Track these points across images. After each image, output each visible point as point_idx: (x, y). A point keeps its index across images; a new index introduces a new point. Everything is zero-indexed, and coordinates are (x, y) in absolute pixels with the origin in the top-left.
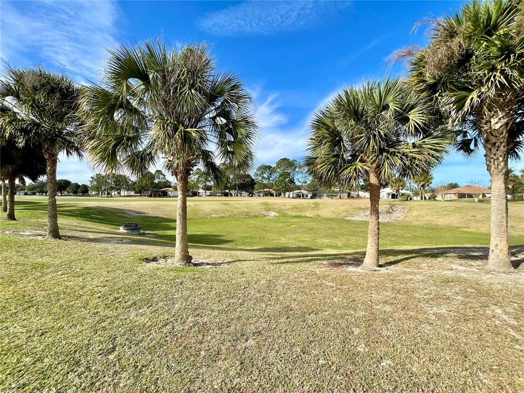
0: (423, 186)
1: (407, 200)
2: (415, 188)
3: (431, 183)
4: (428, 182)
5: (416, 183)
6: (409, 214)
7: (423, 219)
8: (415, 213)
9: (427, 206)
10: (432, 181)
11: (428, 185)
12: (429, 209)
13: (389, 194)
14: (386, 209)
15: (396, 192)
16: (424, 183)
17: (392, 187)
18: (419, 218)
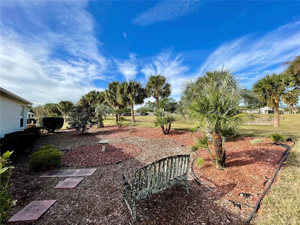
0: (292, 105)
1: (281, 114)
2: (285, 107)
3: (298, 103)
4: (295, 102)
5: (286, 103)
6: (284, 121)
7: (294, 123)
8: (288, 120)
9: (295, 116)
10: (298, 102)
11: (295, 104)
12: (297, 118)
13: (266, 111)
14: (267, 119)
15: (273, 109)
16: (292, 103)
17: (269, 106)
18: (291, 123)
